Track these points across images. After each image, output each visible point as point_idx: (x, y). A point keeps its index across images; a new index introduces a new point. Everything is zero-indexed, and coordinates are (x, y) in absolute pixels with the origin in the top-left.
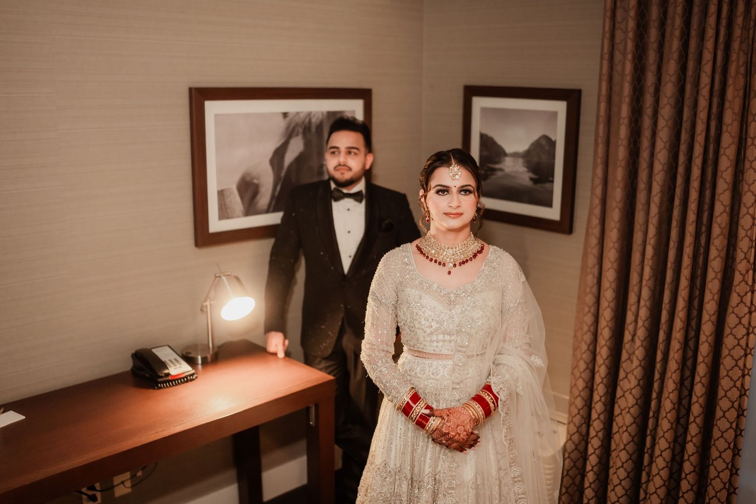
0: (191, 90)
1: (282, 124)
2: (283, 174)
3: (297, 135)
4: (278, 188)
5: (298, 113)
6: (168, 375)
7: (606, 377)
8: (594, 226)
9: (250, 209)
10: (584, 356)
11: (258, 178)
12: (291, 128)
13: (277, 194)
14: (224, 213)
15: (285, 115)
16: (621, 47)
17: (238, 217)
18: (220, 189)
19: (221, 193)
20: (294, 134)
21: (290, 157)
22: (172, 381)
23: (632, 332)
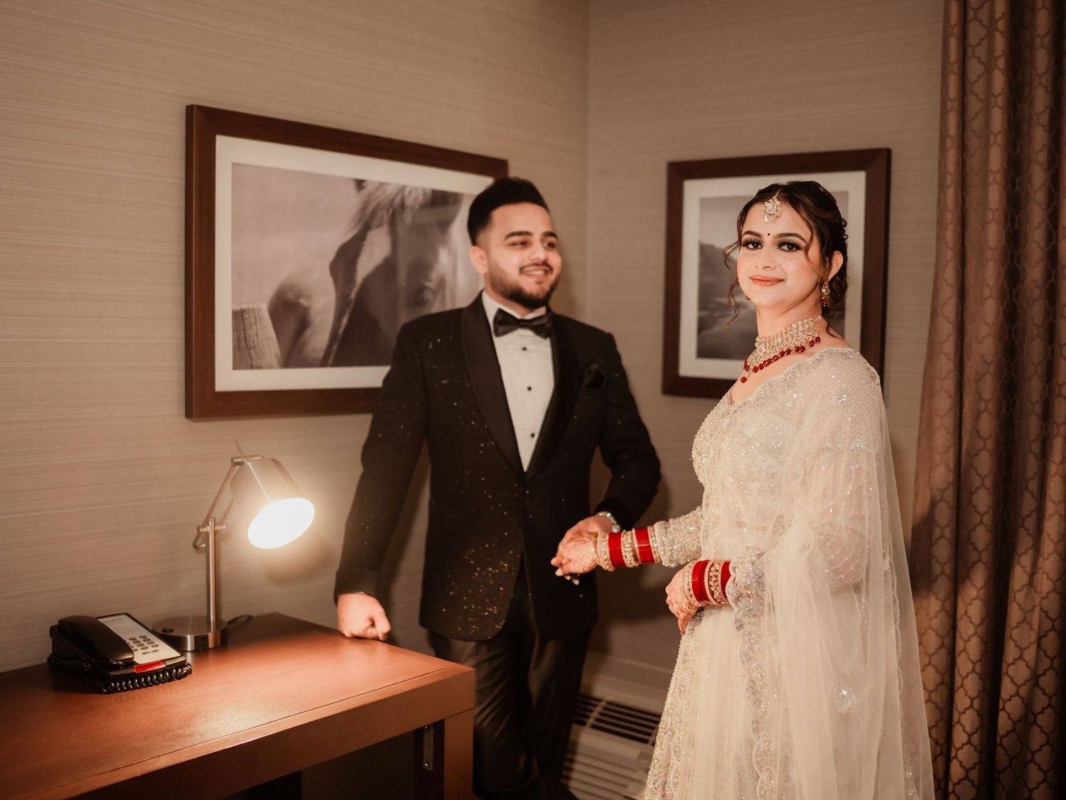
0: (190, 110)
1: (351, 202)
2: (353, 295)
3: (379, 226)
4: (345, 321)
5: (382, 184)
6: (131, 663)
7: (981, 660)
8: (944, 375)
9: (293, 356)
10: (936, 623)
11: (309, 297)
12: (369, 211)
13: (341, 331)
14: (245, 357)
15: (360, 184)
16: (981, 51)
17: (270, 367)
18: (238, 308)
19: (239, 317)
20: (376, 222)
21: (367, 263)
22: (139, 676)
23: (1028, 569)
